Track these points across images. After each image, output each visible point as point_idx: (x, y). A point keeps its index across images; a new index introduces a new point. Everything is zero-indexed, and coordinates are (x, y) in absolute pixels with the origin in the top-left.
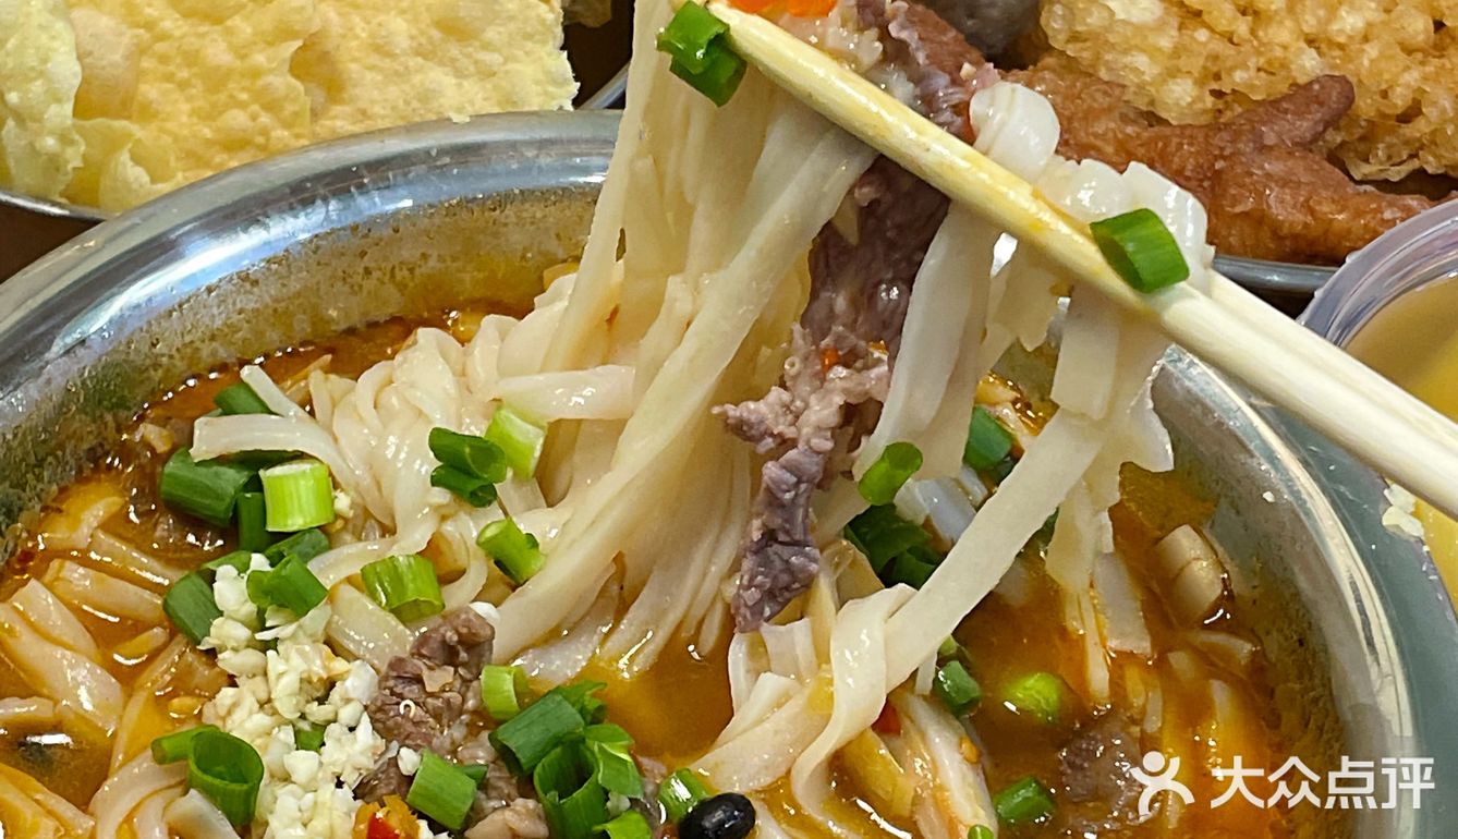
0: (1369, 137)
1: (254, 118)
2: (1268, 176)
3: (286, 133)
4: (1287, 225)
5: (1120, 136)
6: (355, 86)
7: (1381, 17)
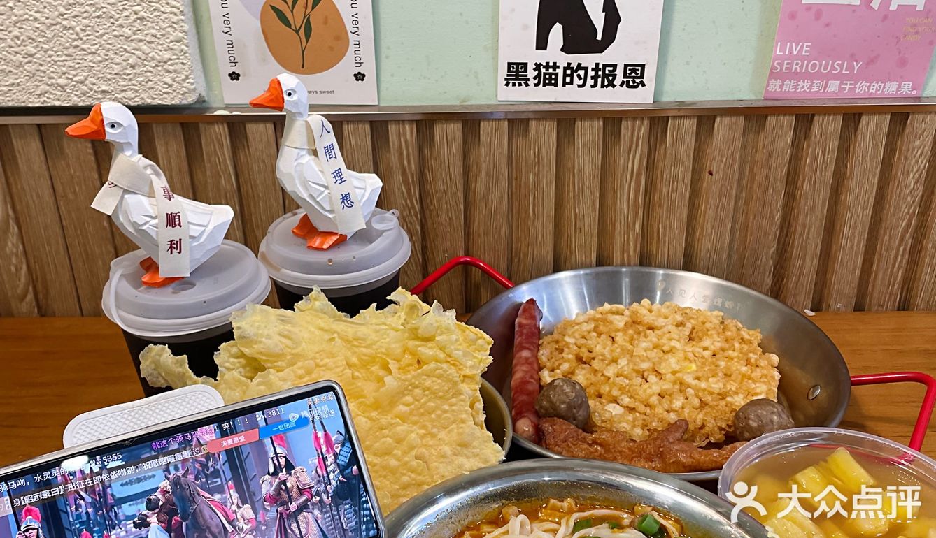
0: (693, 435)
2: (677, 450)
5: (628, 447)
7: (686, 401)
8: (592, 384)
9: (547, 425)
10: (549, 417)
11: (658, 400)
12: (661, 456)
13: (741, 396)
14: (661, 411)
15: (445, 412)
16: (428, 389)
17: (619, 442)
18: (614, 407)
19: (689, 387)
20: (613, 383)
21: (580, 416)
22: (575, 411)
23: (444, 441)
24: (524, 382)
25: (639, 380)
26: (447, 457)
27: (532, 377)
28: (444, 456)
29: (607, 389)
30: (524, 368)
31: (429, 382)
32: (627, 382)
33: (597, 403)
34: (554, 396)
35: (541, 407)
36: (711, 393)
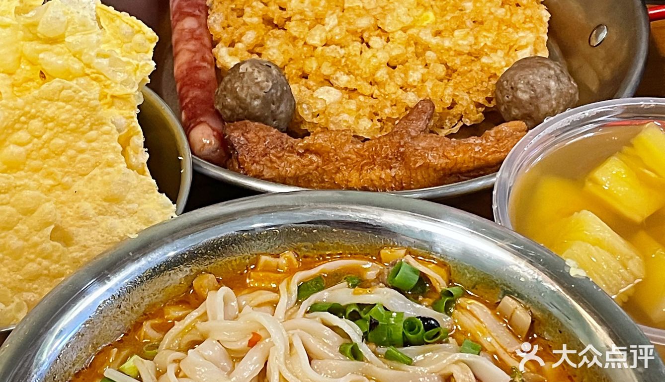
0: (441, 119)
1: (40, 264)
2: (423, 148)
3: (57, 265)
4: (439, 165)
5: (356, 150)
6: (77, 236)
7: (426, 70)
8: (291, 59)
9: (235, 134)
10: (238, 120)
11: (388, 74)
12: (403, 159)
13: (500, 53)
14: (393, 90)
15: (82, 151)
16: (52, 119)
17: (343, 145)
18: (328, 92)
19: (427, 48)
20: (322, 55)
21: (282, 112)
22: (273, 107)
23: (83, 194)
24: (193, 69)
25: (357, 46)
26: (89, 219)
27: (204, 59)
28: (84, 217)
29: (314, 65)
30: (191, 46)
31: (53, 109)
32: (342, 51)
33: (303, 88)
34: (242, 88)
35: (224, 107)
36: (459, 54)
